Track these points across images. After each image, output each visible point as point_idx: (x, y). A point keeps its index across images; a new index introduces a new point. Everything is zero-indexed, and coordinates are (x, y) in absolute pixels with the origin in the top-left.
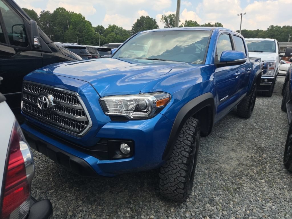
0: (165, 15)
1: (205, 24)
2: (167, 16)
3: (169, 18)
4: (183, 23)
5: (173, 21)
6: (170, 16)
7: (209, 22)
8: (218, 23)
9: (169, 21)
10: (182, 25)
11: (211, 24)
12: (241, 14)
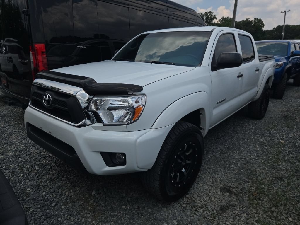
0: (201, 13)
1: (243, 20)
2: (203, 14)
3: (205, 16)
4: (219, 20)
5: (209, 18)
6: (206, 13)
7: (247, 18)
8: (257, 19)
9: (205, 19)
10: (218, 22)
11: (249, 19)
12: (285, 12)
